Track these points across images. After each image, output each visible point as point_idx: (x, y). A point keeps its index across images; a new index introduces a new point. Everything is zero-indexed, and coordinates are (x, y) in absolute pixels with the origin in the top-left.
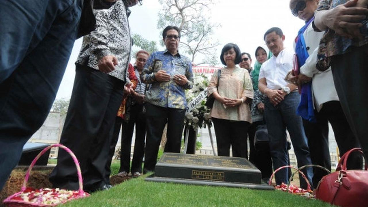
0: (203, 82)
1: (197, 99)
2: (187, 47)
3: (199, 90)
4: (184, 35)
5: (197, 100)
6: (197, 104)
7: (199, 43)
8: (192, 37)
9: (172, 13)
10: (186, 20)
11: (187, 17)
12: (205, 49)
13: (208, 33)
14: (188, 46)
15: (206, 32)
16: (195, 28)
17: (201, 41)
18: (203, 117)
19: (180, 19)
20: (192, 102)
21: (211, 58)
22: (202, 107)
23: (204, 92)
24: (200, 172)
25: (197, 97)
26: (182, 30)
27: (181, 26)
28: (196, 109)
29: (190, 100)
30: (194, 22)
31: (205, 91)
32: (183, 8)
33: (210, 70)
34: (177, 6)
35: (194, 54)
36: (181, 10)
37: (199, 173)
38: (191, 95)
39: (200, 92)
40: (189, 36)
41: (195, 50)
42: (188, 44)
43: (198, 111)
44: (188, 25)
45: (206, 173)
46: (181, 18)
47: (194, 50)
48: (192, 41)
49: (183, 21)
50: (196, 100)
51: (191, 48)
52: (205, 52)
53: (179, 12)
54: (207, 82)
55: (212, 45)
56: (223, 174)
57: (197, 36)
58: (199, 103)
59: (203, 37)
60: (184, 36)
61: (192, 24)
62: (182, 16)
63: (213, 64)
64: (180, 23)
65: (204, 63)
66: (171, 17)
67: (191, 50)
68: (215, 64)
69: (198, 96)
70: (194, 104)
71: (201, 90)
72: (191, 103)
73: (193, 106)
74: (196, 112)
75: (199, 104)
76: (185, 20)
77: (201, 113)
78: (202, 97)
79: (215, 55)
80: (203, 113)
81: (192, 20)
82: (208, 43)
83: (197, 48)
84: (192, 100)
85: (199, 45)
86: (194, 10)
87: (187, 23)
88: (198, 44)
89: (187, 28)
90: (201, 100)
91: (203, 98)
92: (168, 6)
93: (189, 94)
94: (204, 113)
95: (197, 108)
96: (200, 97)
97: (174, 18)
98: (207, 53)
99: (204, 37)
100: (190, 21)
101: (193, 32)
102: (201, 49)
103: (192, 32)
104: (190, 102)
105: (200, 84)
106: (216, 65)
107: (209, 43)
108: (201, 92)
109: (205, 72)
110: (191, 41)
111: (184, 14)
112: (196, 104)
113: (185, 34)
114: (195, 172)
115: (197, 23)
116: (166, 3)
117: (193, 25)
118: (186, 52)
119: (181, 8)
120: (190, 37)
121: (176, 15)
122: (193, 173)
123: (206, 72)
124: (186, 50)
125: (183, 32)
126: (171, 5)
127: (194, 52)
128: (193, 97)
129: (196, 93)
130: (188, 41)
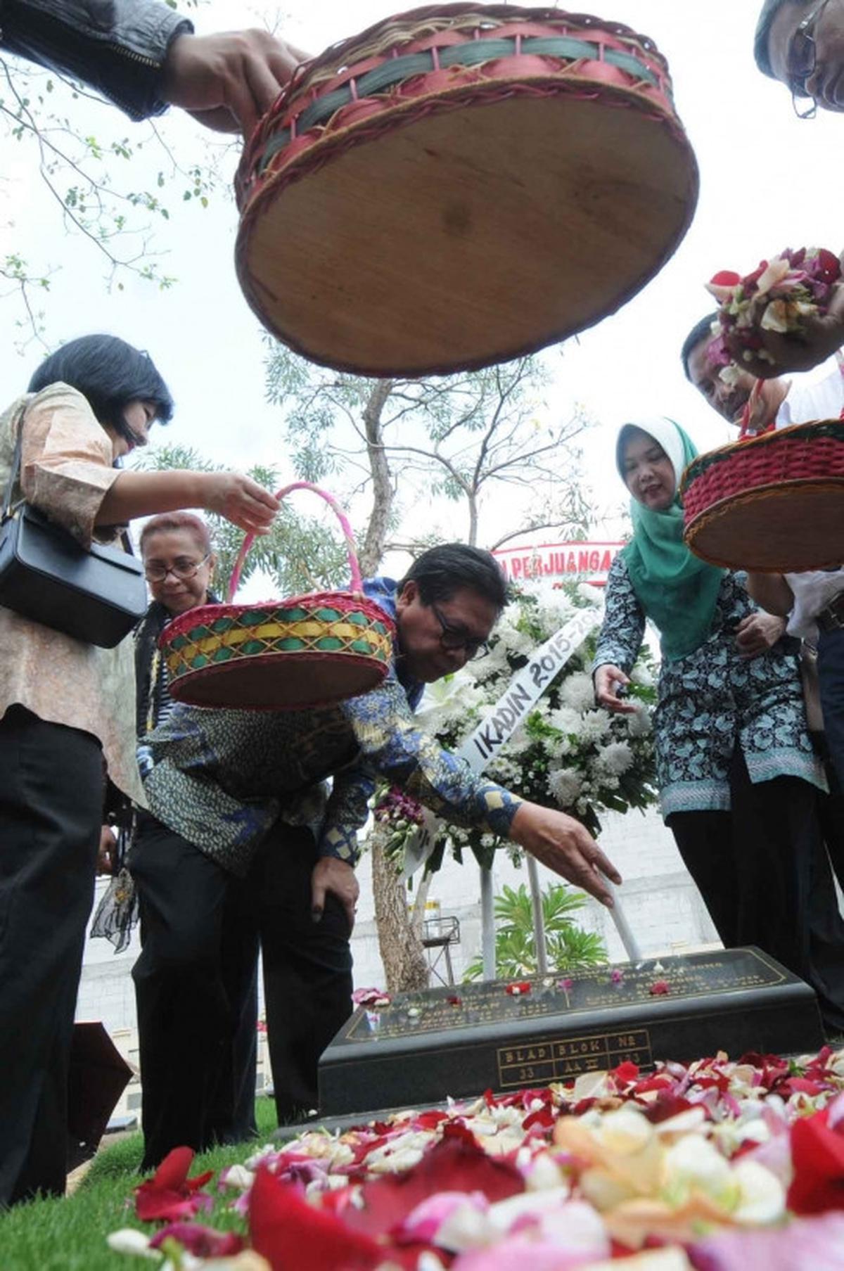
0: (516, 623)
1: (501, 712)
2: (433, 463)
3: (508, 667)
4: (412, 409)
5: (505, 717)
6: (506, 734)
7: (488, 437)
8: (449, 414)
12: (524, 457)
13: (525, 382)
14: (438, 457)
15: (512, 376)
17: (493, 427)
18: (548, 793)
20: (482, 728)
22: (532, 747)
23: (531, 671)
24: (536, 1051)
25: (502, 703)
26: (396, 390)
28: (505, 760)
29: (470, 725)
31: (535, 665)
33: (546, 560)
35: (472, 495)
37: (531, 1056)
38: (472, 698)
39: (512, 673)
40: (434, 412)
41: (478, 469)
42: (436, 449)
43: (520, 770)
45: (562, 1050)
47: (472, 473)
48: (451, 429)
50: (500, 719)
51: (454, 465)
52: (528, 474)
54: (535, 620)
55: (551, 434)
56: (644, 1034)
57: (473, 405)
58: (513, 729)
59: (500, 406)
60: (408, 414)
63: (580, 526)
65: (533, 527)
67: (455, 476)
68: (585, 523)
69: (507, 695)
70: (493, 736)
71: (517, 662)
72: (476, 735)
73: (491, 750)
74: (507, 775)
75: (515, 733)
77: (531, 774)
78: (528, 698)
79: (576, 479)
80: (542, 775)
82: (533, 427)
83: (485, 463)
84: (479, 722)
85: (488, 446)
88: (485, 442)
90: (524, 713)
91: (532, 702)
93: (457, 694)
94: (547, 771)
95: (507, 756)
96: (515, 697)
98: (540, 478)
99: (506, 404)
101: (449, 389)
102: (508, 464)
104: (473, 730)
105: (502, 636)
106: (591, 526)
107: (537, 427)
108: (516, 673)
109: (521, 574)
110: (448, 433)
112: (500, 736)
113: (412, 404)
114: (510, 1058)
118: (434, 490)
120: (438, 416)
122: (504, 1062)
123: (528, 576)
124: (430, 482)
125: (400, 398)
127: (470, 483)
128: (481, 704)
129: (494, 684)
130: (432, 438)
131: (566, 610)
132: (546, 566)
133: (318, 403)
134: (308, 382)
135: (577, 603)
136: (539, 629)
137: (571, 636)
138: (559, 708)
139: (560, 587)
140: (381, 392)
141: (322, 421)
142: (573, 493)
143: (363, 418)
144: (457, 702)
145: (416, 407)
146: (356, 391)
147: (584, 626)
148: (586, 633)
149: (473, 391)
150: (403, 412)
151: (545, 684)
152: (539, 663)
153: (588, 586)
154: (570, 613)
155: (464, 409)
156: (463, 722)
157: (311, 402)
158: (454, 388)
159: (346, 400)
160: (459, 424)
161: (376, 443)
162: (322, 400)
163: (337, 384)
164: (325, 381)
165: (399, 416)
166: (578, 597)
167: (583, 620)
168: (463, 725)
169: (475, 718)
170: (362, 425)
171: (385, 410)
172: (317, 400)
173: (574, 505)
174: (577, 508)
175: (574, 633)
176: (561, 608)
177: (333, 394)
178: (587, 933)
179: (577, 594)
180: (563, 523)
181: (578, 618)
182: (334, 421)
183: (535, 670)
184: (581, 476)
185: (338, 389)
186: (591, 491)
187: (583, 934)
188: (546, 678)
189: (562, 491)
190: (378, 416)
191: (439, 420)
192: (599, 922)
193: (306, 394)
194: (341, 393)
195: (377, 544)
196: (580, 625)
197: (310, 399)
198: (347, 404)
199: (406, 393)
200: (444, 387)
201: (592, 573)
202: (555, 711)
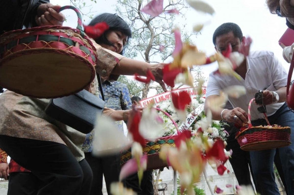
8: (167, 53)
9: (137, 28)
10: (156, 34)
11: (156, 29)
16: (170, 41)
19: (148, 34)
21: (196, 74)
25: (180, 128)
26: (153, 47)
27: (151, 42)
30: (166, 34)
31: (189, 119)
32: (150, 20)
34: (141, 19)
36: (147, 23)
38: (172, 127)
44: (159, 39)
46: (149, 32)
48: (167, 57)
49: (152, 35)
53: (145, 25)
54: (189, 107)
60: (156, 53)
61: (164, 36)
62: (150, 29)
64: (148, 38)
66: (137, 33)
69: (181, 126)
76: (154, 33)
78: (187, 127)
79: (200, 70)
81: (163, 33)
84: (174, 133)
86: (164, 19)
87: (157, 37)
89: (158, 43)
92: (130, 20)
93: (168, 126)
96: (183, 127)
97: (141, 34)
100: (161, 33)
103: (165, 47)
111: (152, 27)
113: (157, 51)
115: (170, 35)
116: (127, 18)
117: (165, 38)
119: (147, 20)
121: (142, 30)
125: (154, 49)
126: (133, 18)
128: (174, 128)
129: (178, 123)
130: (162, 59)
131: (197, 104)
132: (192, 93)
133: (133, 50)
134: (131, 45)
135: (200, 102)
136: (190, 109)
137: (198, 111)
138: (194, 130)
139: (195, 98)
140: (149, 47)
141: (134, 55)
142: (199, 74)
143: (145, 54)
144: (168, 128)
145: (158, 51)
146: (143, 47)
147: (201, 108)
148: (202, 111)
149: (173, 47)
150: (155, 53)
151: (191, 123)
152: (189, 118)
153: (202, 98)
154: (198, 105)
155: (171, 52)
156: (170, 133)
157: (131, 50)
158: (168, 47)
159: (140, 50)
160: (169, 56)
161: (148, 61)
162: (134, 50)
163: (138, 45)
164: (135, 45)
165: (154, 54)
166: (200, 101)
167: (201, 107)
168: (170, 134)
169: (173, 132)
170: (144, 56)
171: (150, 52)
172: (133, 49)
173: (199, 77)
174: (200, 78)
175: (199, 110)
176: (196, 104)
177: (137, 48)
178: (200, 189)
179: (200, 100)
180: (196, 82)
181: (200, 106)
182: (137, 55)
183: (189, 120)
184: (201, 69)
185: (138, 47)
186: (203, 73)
187: (199, 189)
188: (191, 122)
189: (196, 73)
190: (148, 54)
191: (164, 55)
192: (204, 187)
193: (130, 48)
194: (139, 48)
195: (148, 87)
196: (200, 108)
197: (131, 49)
198: (141, 51)
199: (156, 48)
200: (166, 46)
201: (204, 95)
202: (193, 131)
